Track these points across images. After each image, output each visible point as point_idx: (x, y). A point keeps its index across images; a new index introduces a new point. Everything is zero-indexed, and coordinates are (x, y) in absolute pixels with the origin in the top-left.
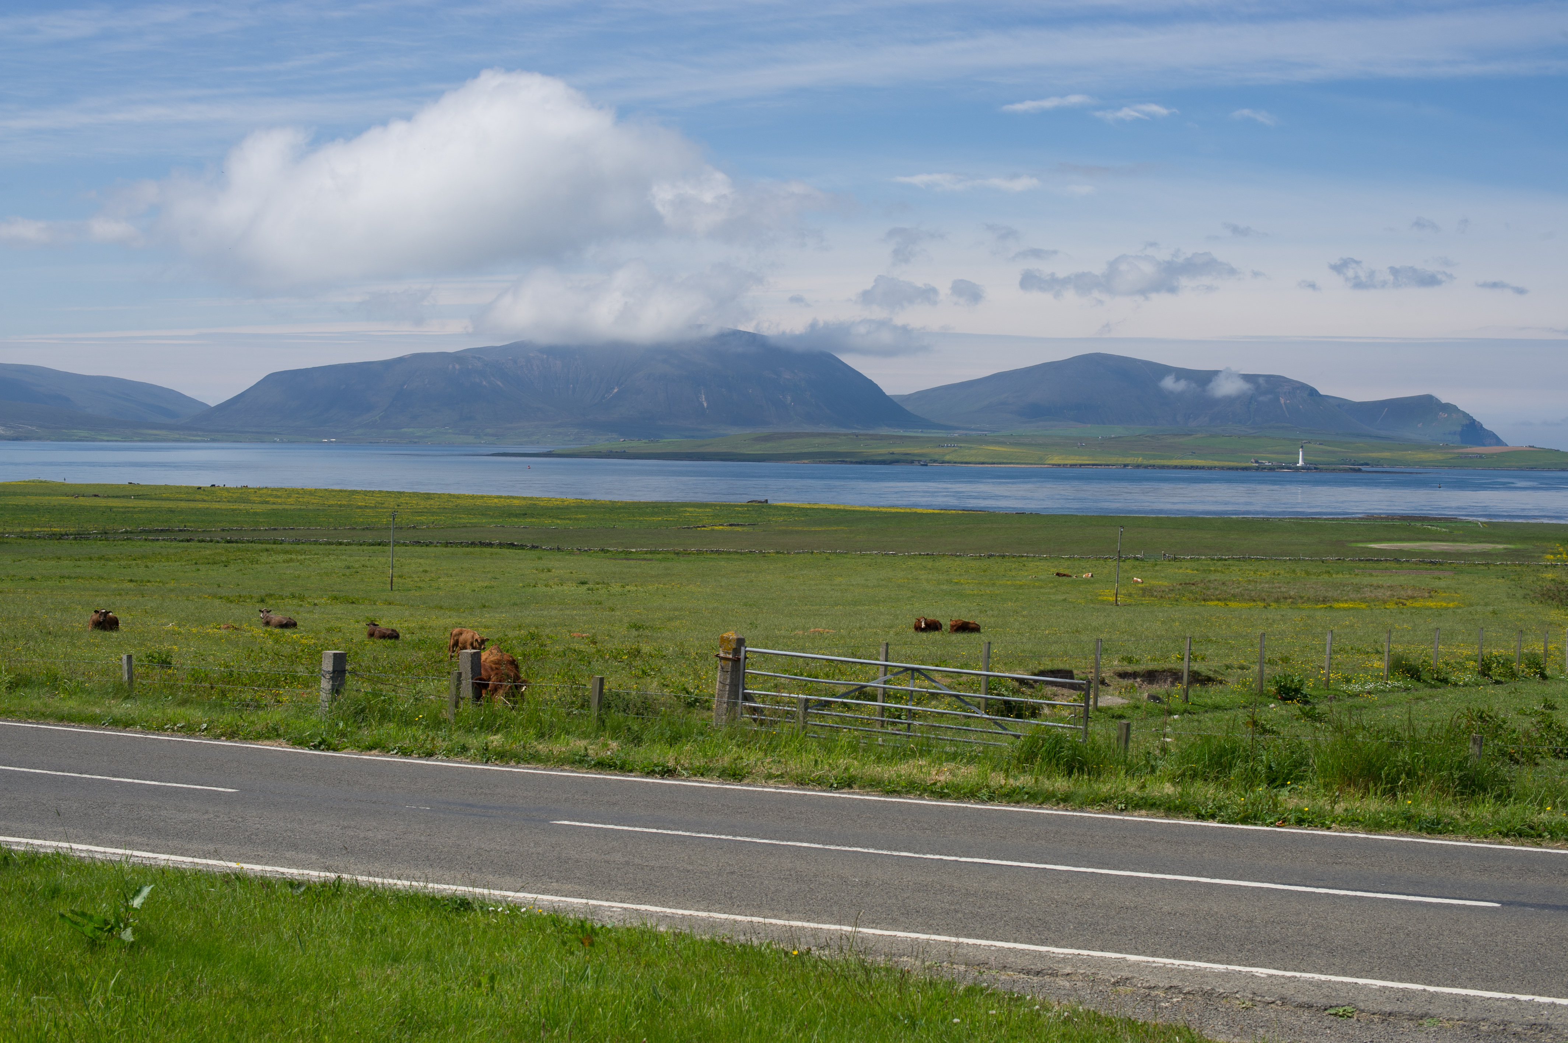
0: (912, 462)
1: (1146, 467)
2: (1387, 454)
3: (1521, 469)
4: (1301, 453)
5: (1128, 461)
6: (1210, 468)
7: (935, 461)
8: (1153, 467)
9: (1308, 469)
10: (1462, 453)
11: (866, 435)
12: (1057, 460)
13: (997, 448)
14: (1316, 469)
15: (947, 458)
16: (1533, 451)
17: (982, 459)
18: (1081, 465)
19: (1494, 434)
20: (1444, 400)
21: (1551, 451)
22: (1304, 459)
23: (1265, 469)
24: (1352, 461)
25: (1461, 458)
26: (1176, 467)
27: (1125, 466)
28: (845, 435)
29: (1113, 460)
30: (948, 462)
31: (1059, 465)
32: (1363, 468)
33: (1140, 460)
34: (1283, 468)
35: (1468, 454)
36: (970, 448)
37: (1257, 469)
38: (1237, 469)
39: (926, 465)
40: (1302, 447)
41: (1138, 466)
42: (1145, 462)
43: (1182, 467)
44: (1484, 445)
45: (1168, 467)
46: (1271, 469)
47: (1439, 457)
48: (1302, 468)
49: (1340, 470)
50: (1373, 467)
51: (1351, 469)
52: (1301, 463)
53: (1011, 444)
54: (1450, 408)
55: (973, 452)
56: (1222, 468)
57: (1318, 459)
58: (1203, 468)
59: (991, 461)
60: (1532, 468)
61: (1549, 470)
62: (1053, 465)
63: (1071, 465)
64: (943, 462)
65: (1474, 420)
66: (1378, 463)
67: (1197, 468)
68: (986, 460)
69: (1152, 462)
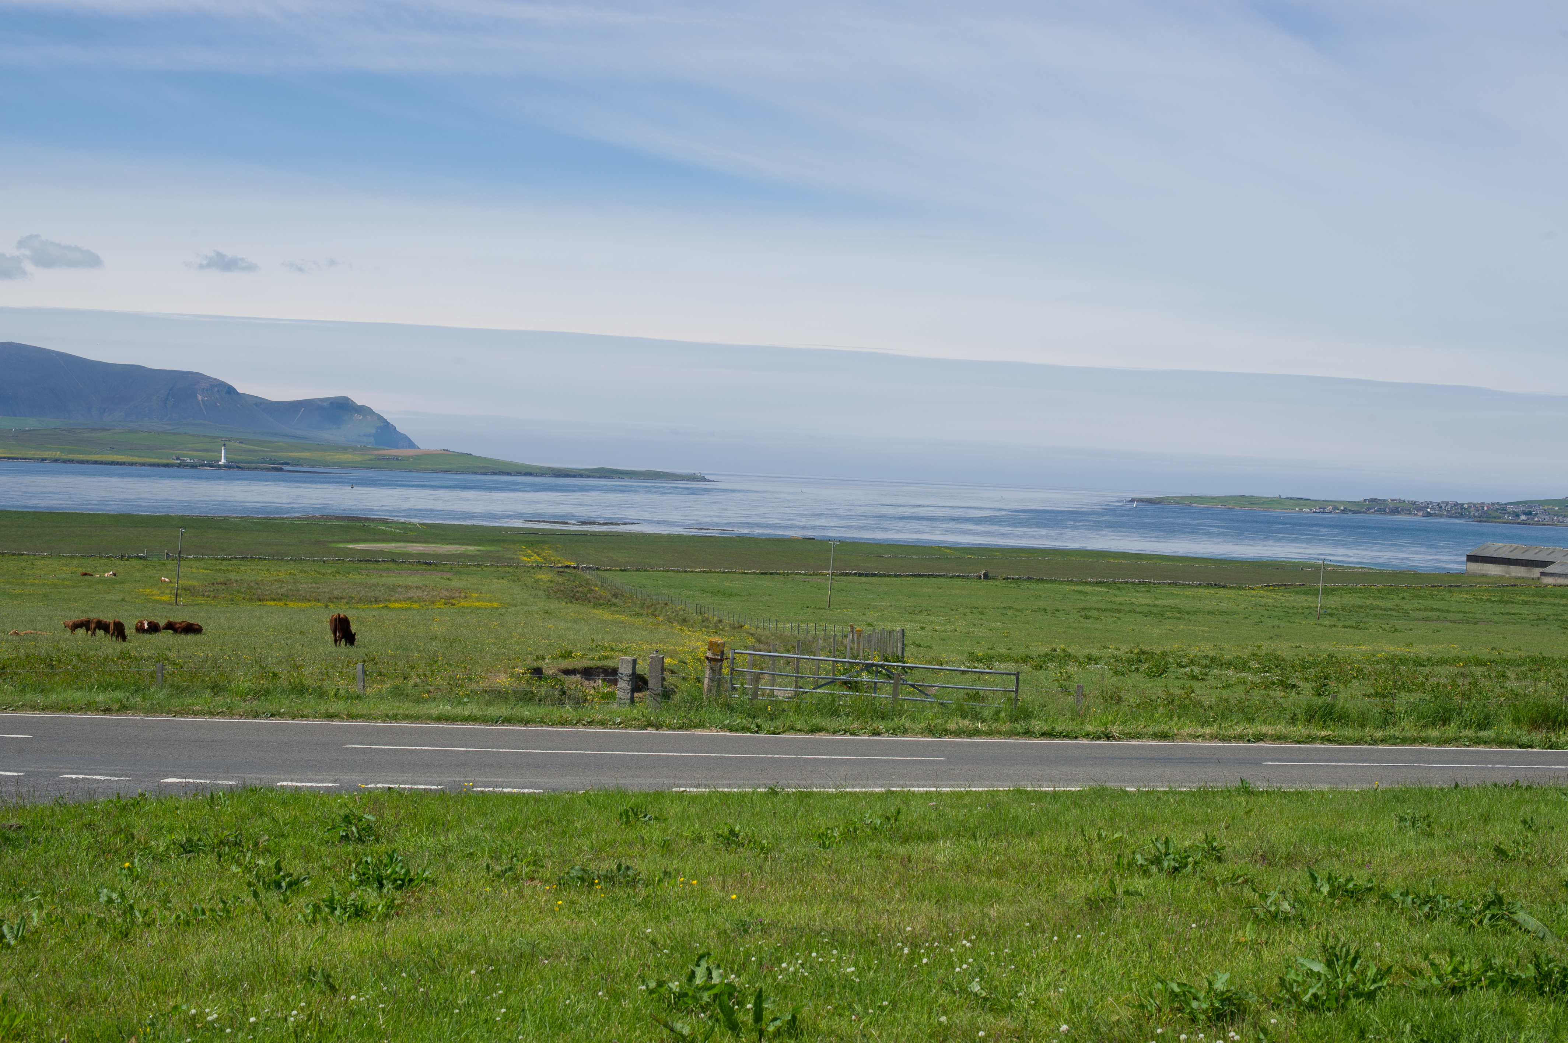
2: (306, 455)
3: (435, 471)
4: (223, 451)
5: (45, 455)
6: (131, 464)
8: (72, 461)
9: (230, 467)
10: (380, 455)
14: (238, 467)
16: (447, 455)
19: (407, 437)
20: (359, 402)
21: (463, 454)
22: (226, 458)
24: (272, 461)
25: (379, 459)
26: (95, 462)
27: (43, 460)
29: (30, 453)
32: (285, 468)
33: (58, 454)
34: (205, 465)
35: (385, 455)
37: (179, 466)
38: (158, 465)
40: (224, 445)
41: (56, 461)
42: (64, 457)
43: (102, 463)
44: (397, 448)
45: (88, 462)
46: (193, 466)
47: (358, 458)
48: (225, 466)
49: (262, 469)
50: (292, 466)
51: (273, 468)
52: (223, 461)
54: (364, 410)
56: (143, 464)
57: (239, 457)
58: (123, 464)
60: (446, 471)
61: (463, 473)
65: (388, 423)
66: (297, 463)
67: (117, 463)
69: (70, 456)
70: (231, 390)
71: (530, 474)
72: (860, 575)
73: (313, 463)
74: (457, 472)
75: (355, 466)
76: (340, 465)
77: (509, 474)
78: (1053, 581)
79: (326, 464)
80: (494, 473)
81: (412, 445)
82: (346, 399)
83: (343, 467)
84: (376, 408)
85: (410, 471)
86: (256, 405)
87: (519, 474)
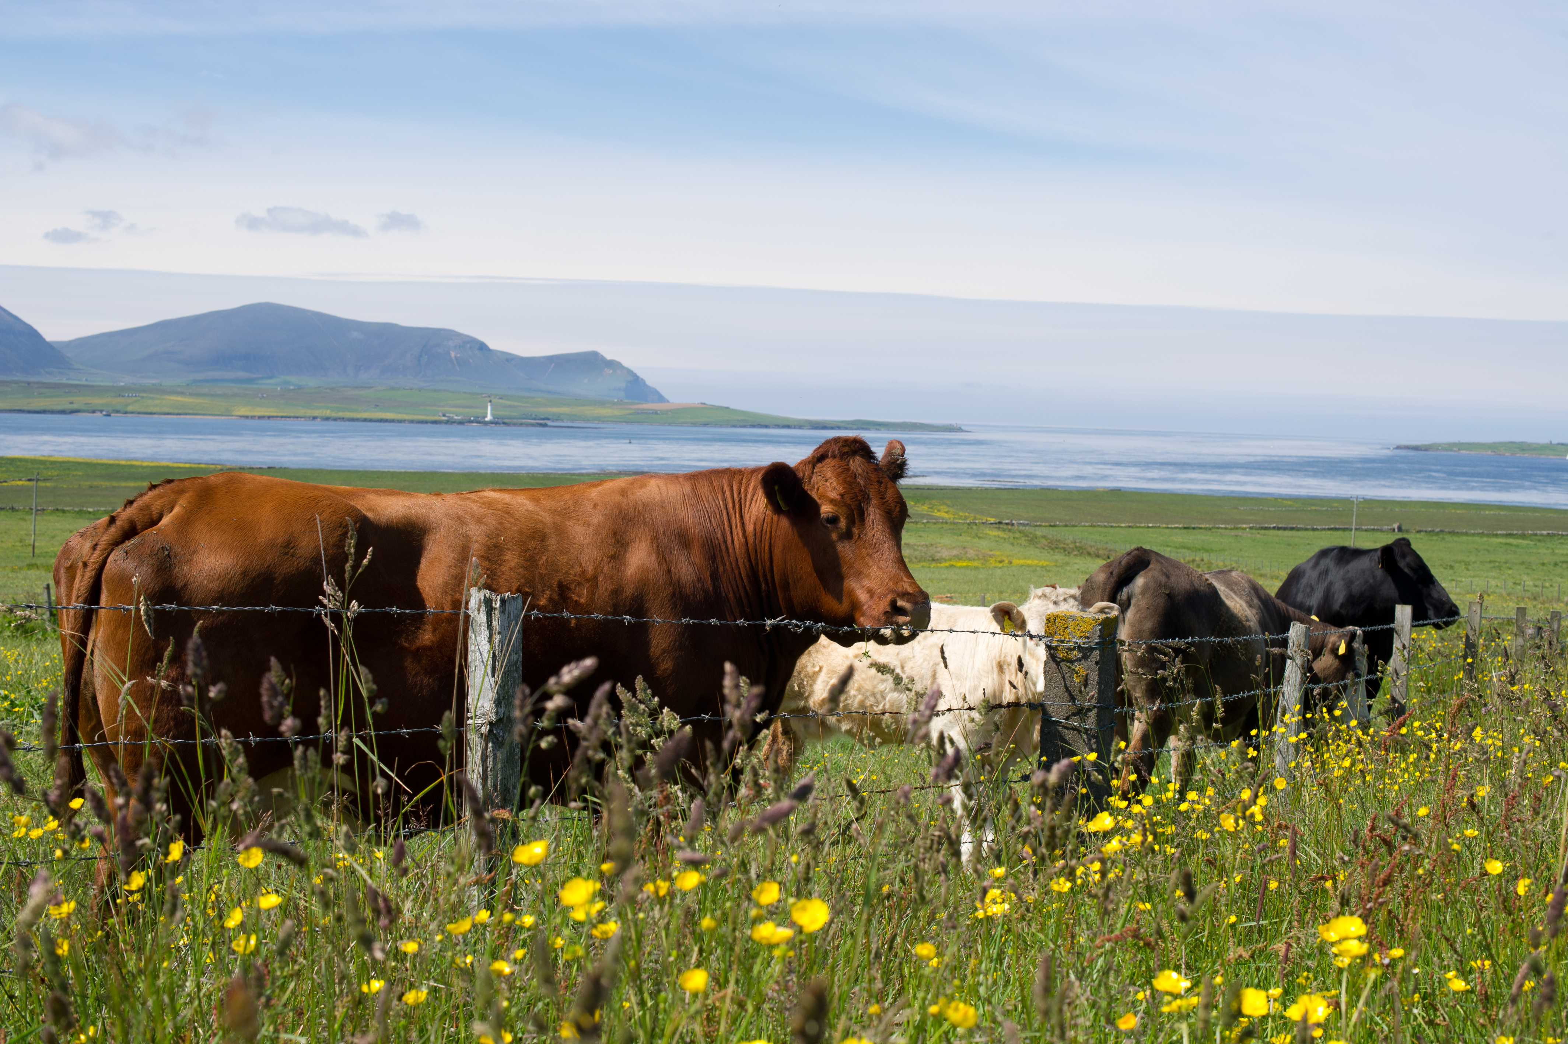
0: (94, 412)
1: (335, 419)
2: (565, 409)
3: (694, 425)
4: (489, 408)
5: (316, 413)
6: (400, 421)
7: (118, 412)
8: (343, 419)
9: (496, 423)
10: (637, 409)
11: (38, 383)
12: (244, 411)
13: (180, 398)
14: (504, 423)
15: (130, 408)
16: (705, 408)
17: (167, 410)
18: (269, 417)
19: (658, 391)
20: (609, 357)
21: (721, 408)
22: (492, 415)
23: (453, 422)
24: (535, 416)
25: (637, 413)
26: (365, 420)
27: (314, 418)
28: (16, 382)
29: (301, 412)
30: (132, 413)
31: (247, 417)
32: (549, 423)
33: (328, 413)
34: (472, 422)
35: (642, 410)
36: (153, 398)
37: (447, 422)
38: (426, 422)
39: (109, 415)
40: (490, 402)
41: (327, 419)
42: (334, 415)
43: (371, 420)
45: (357, 420)
46: (461, 423)
47: (616, 412)
48: (491, 422)
49: (528, 425)
50: (554, 421)
51: (537, 424)
52: (489, 418)
53: (191, 395)
54: (613, 365)
55: (157, 402)
56: (412, 422)
57: (504, 413)
58: (393, 421)
59: (176, 411)
60: (705, 425)
61: (721, 426)
62: (241, 417)
63: (260, 417)
64: (126, 413)
65: (638, 377)
66: (558, 418)
67: (386, 421)
68: (171, 411)
69: (341, 414)
70: (483, 347)
71: (788, 427)
72: (1279, 529)
73: (573, 418)
74: (716, 425)
75: (615, 420)
76: (600, 419)
77: (767, 427)
78: (1466, 534)
79: (586, 420)
80: (753, 426)
81: (661, 399)
82: (595, 354)
83: (603, 422)
84: (626, 363)
85: (670, 424)
86: (507, 360)
87: (778, 426)
